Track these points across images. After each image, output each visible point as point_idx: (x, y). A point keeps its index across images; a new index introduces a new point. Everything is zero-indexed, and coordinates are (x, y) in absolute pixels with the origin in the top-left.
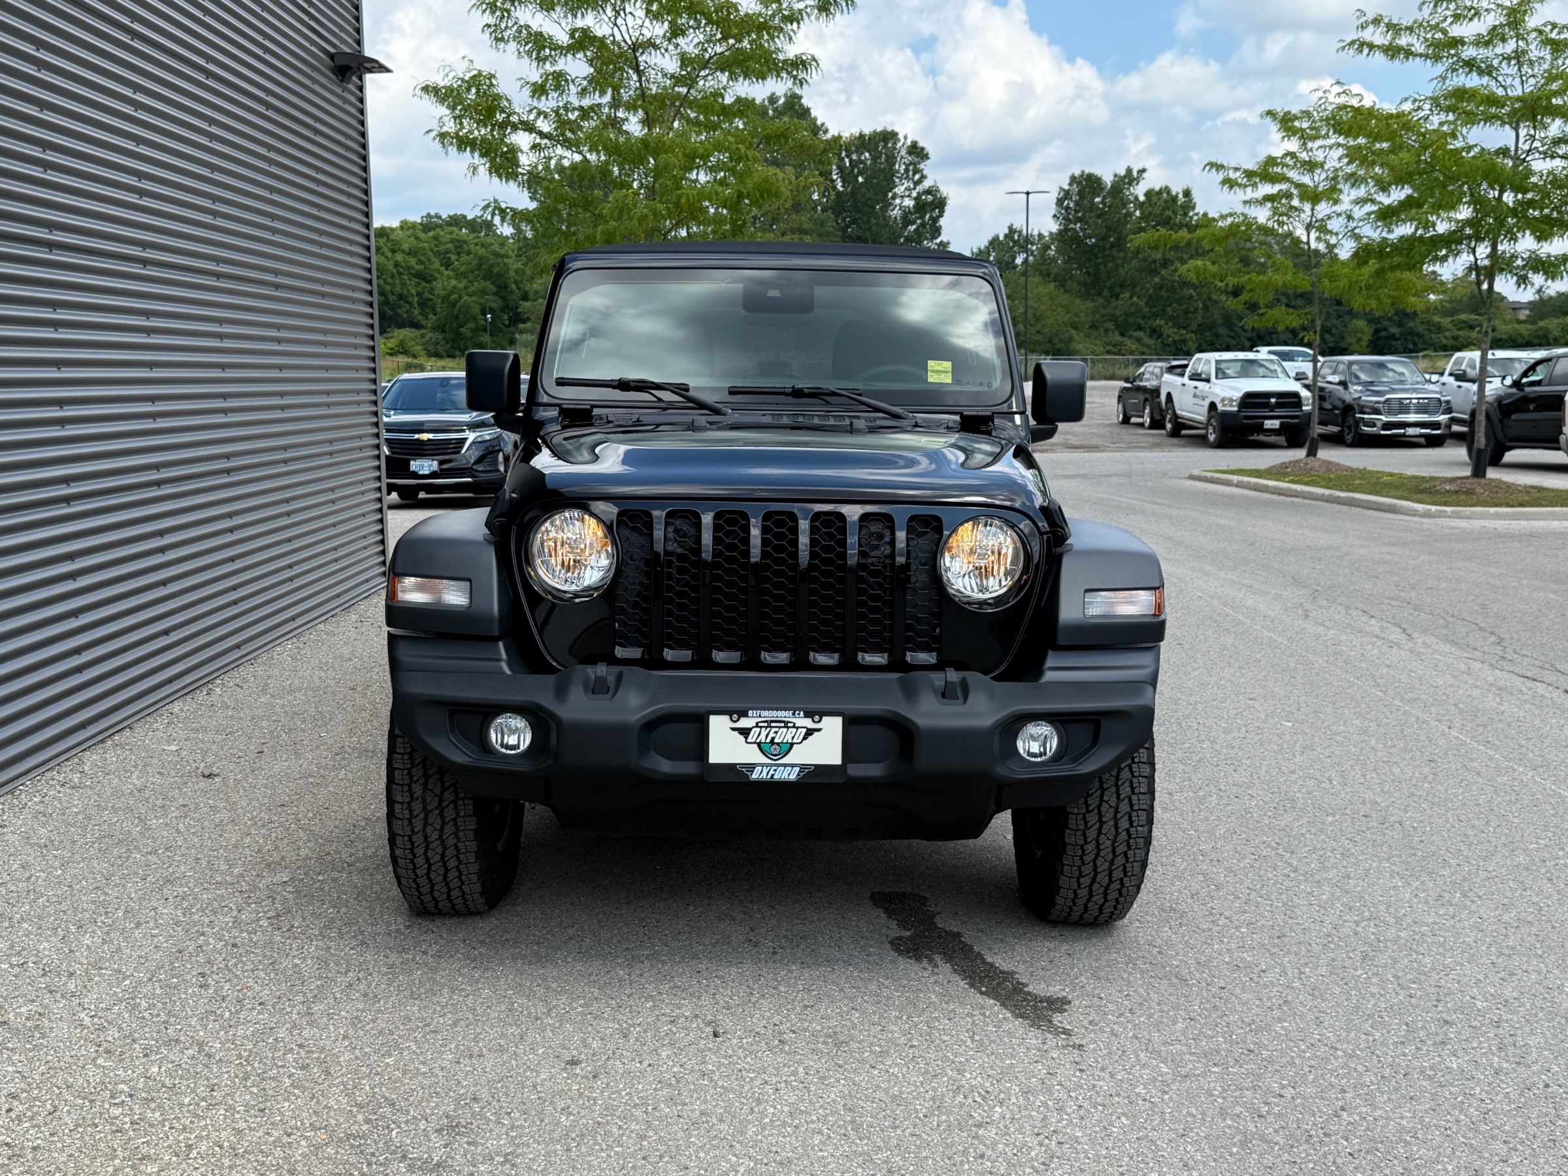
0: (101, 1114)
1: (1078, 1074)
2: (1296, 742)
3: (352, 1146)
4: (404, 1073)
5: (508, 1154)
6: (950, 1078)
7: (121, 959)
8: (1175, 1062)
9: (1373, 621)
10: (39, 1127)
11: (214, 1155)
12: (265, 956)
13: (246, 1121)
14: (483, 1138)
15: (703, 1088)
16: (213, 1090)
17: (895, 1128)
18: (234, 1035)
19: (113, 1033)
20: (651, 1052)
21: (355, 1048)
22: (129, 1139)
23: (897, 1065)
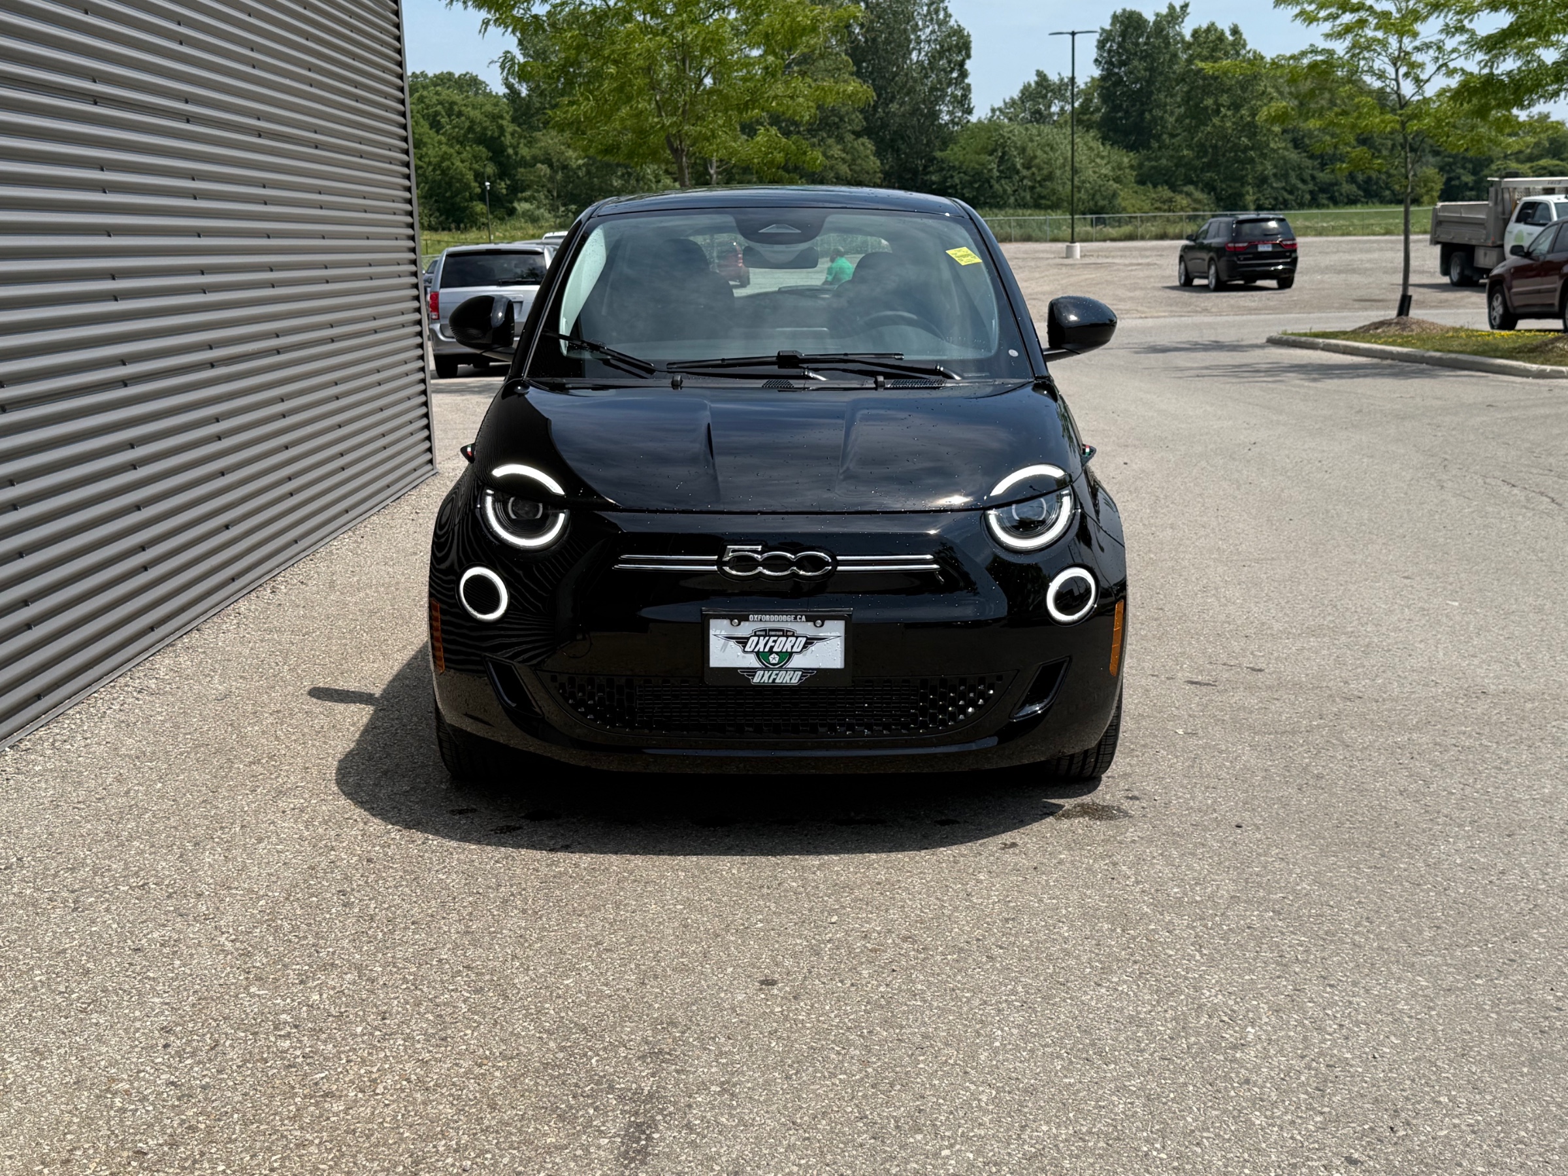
0: (269, 1047)
1: (1328, 989)
2: (1468, 623)
3: (552, 1077)
4: (589, 995)
5: (723, 1083)
6: (1188, 996)
7: (250, 877)
8: (1432, 972)
9: (1515, 491)
10: (204, 1064)
11: (403, 1090)
12: (405, 872)
13: (429, 1052)
14: (691, 1066)
15: (916, 1008)
16: (384, 1019)
17: (1142, 1051)
18: (393, 957)
19: (259, 959)
20: (850, 970)
21: (528, 969)
22: (306, 1075)
23: (1125, 982)
